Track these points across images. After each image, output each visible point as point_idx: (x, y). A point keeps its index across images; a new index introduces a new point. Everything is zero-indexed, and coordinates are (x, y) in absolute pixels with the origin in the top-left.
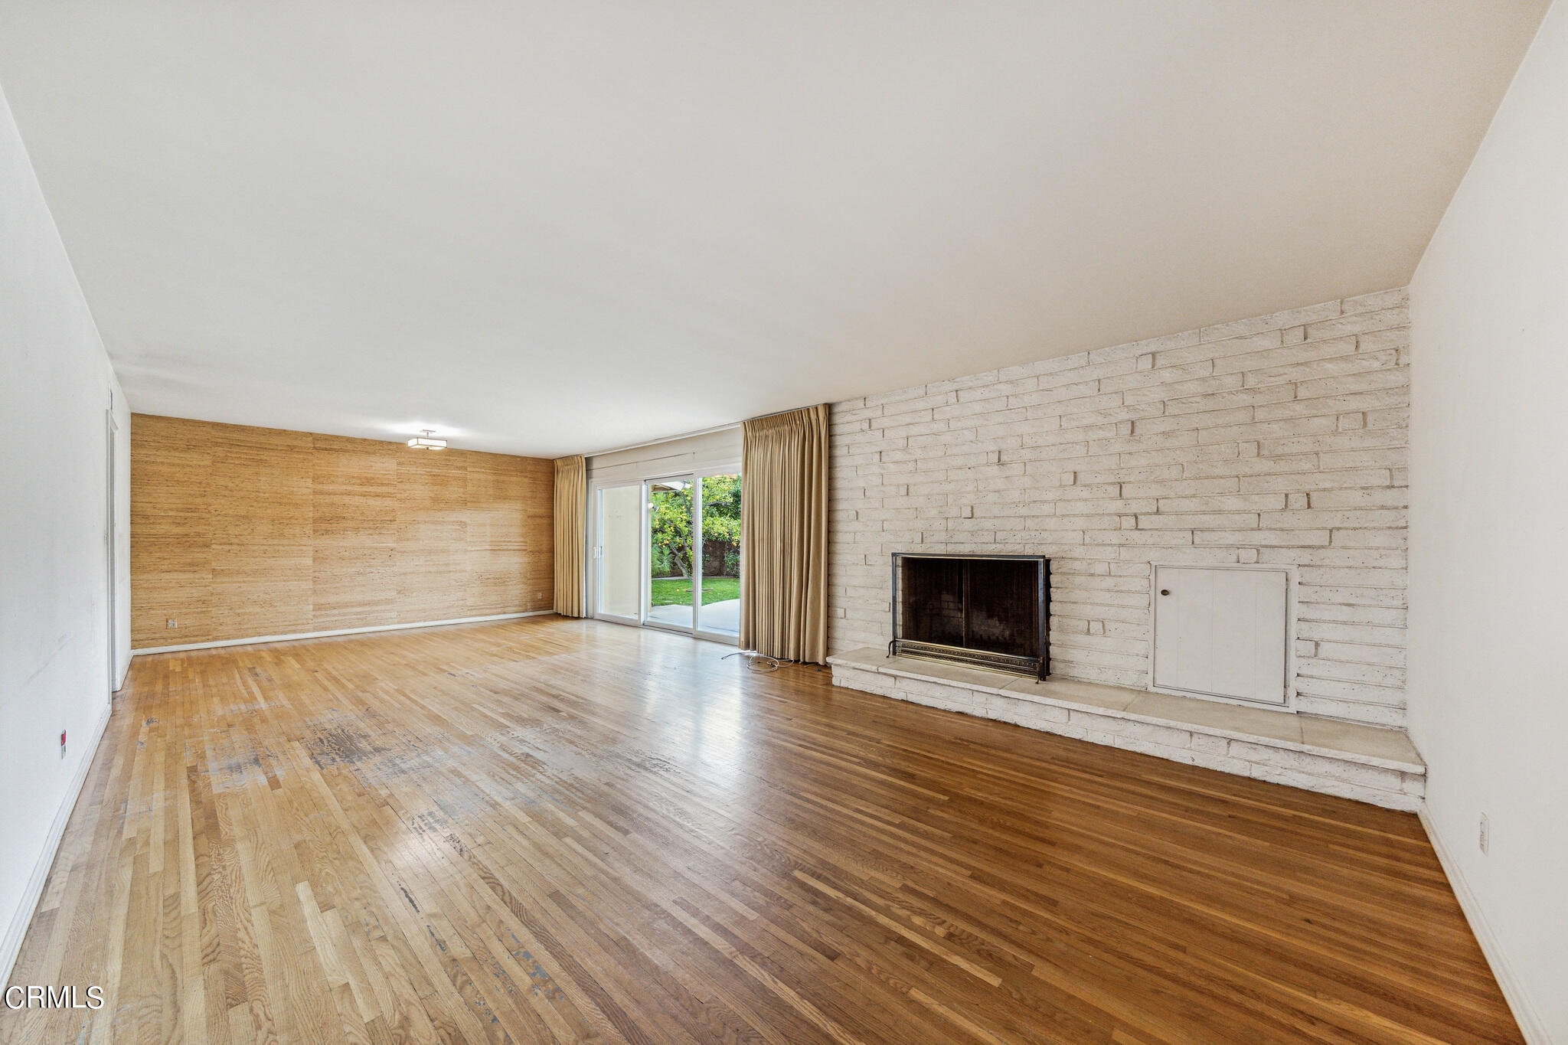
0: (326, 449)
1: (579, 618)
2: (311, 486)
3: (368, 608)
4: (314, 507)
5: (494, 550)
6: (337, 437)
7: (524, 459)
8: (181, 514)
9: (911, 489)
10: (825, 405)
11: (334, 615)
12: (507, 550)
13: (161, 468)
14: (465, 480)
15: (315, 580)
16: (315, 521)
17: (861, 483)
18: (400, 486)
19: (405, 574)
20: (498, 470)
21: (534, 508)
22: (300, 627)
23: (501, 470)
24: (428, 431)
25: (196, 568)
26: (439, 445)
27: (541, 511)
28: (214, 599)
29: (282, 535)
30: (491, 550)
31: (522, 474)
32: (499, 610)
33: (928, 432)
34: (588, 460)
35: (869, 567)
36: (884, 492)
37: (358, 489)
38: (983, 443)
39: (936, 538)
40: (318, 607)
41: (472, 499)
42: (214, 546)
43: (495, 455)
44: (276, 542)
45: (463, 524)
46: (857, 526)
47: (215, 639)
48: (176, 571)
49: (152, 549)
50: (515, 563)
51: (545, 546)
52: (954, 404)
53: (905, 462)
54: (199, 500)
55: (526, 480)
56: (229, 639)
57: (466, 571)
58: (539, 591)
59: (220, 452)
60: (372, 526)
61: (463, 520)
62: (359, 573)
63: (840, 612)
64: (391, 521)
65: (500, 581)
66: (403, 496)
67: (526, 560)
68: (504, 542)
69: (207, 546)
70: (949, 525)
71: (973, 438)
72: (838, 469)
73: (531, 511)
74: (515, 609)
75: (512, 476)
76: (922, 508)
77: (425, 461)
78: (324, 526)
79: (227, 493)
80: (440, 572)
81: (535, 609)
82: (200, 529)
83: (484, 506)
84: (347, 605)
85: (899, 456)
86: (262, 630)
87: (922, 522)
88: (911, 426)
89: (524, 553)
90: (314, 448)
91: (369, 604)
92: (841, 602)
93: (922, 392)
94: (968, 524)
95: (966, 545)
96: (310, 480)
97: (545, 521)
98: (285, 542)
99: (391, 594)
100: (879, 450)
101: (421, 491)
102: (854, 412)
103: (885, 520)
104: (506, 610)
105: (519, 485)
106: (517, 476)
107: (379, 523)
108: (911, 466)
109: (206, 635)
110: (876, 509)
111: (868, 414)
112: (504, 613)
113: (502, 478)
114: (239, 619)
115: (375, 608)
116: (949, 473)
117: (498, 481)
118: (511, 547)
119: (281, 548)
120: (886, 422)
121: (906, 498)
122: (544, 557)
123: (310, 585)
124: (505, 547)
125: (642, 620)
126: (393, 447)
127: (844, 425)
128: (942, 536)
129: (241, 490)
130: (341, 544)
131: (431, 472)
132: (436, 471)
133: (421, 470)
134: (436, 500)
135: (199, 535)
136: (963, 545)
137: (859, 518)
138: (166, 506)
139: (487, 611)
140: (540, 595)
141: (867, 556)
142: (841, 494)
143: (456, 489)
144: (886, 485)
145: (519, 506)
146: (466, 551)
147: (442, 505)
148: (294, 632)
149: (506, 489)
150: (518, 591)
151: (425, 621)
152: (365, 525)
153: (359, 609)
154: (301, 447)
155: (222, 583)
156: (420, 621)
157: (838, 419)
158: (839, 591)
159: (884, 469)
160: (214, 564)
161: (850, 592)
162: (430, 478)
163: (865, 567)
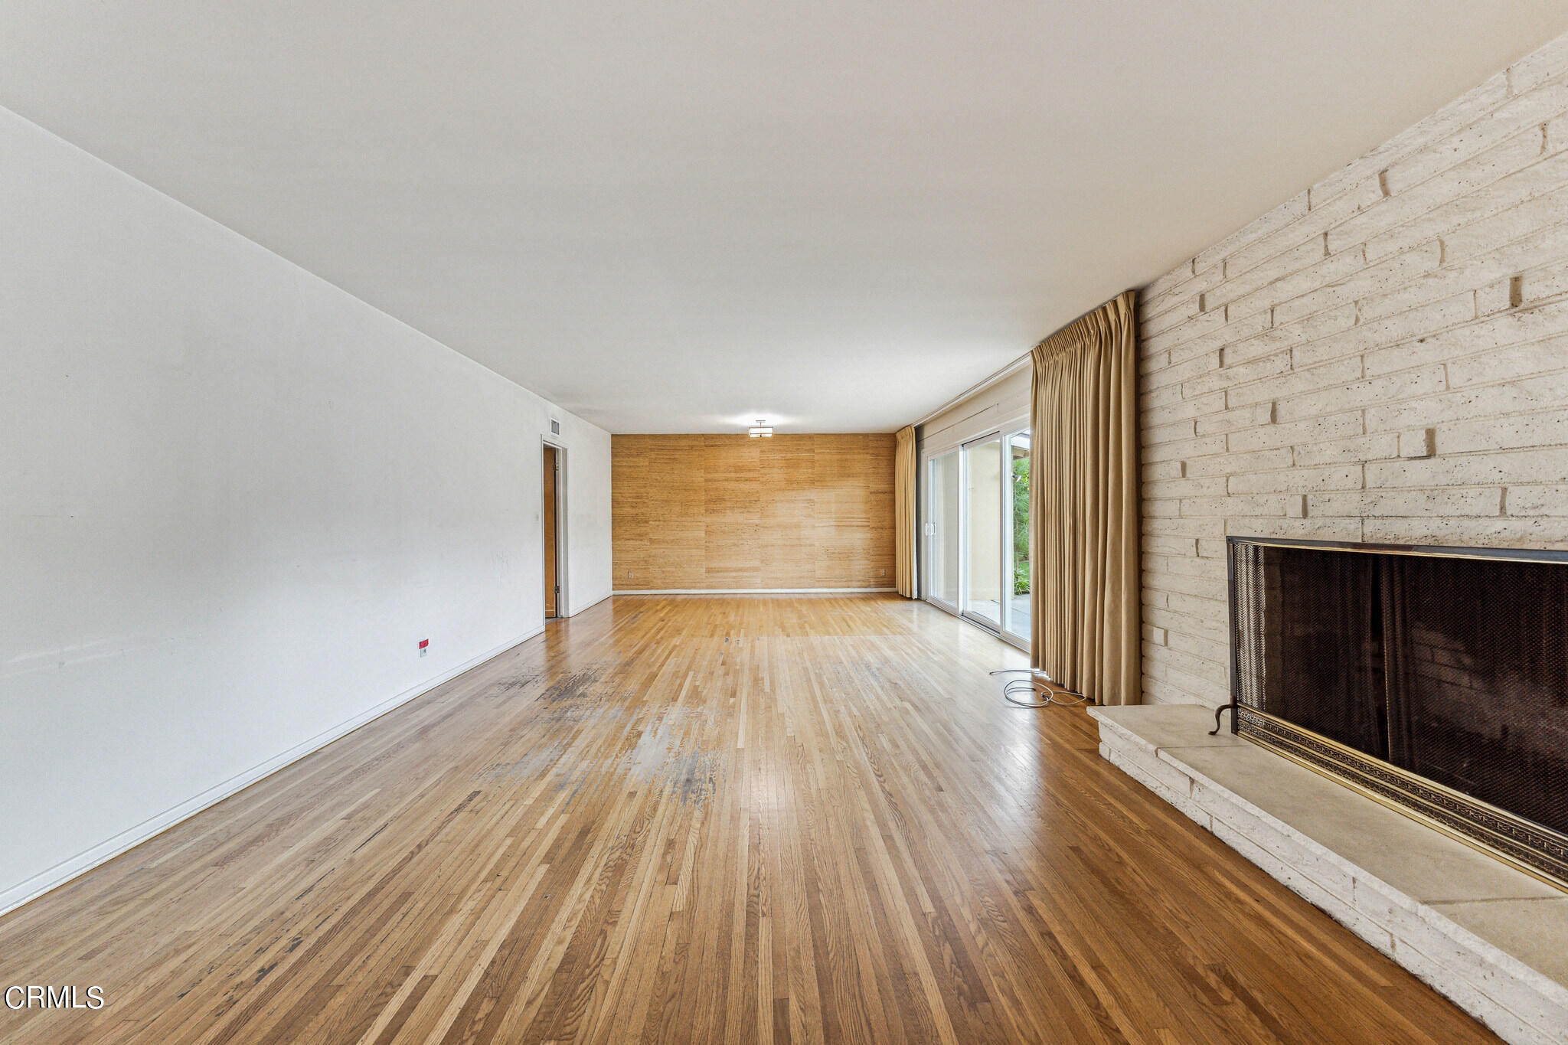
0: (712, 446)
1: (910, 599)
2: (703, 475)
3: (740, 574)
4: (706, 491)
5: (839, 526)
6: (719, 435)
7: (866, 436)
8: (634, 500)
9: (1282, 410)
10: (1127, 293)
11: (720, 578)
12: (851, 526)
13: (625, 469)
14: (813, 461)
15: (707, 548)
16: (706, 503)
17: (1190, 412)
18: (762, 471)
19: (766, 546)
20: (842, 449)
21: (876, 484)
22: (698, 585)
23: (845, 449)
24: (760, 421)
25: (641, 538)
26: (768, 433)
27: (884, 487)
28: (651, 559)
29: (687, 514)
30: (835, 526)
31: (864, 451)
32: (844, 584)
33: (1317, 285)
34: (919, 430)
35: (1203, 561)
36: (1229, 422)
37: (733, 475)
38: (1461, 270)
39: (1337, 507)
40: (709, 571)
41: (818, 479)
42: (650, 522)
43: (840, 435)
44: (684, 519)
45: (811, 501)
46: (1184, 488)
47: (652, 588)
48: (633, 539)
49: (622, 524)
50: (859, 539)
51: (887, 524)
52: (1378, 203)
53: (1267, 358)
54: (642, 490)
55: (869, 457)
56: (658, 589)
57: (813, 545)
58: (881, 567)
59: (653, 455)
60: (744, 506)
61: (812, 498)
62: (735, 545)
63: (1157, 635)
64: (756, 501)
65: (846, 555)
66: (764, 479)
67: (869, 535)
68: (848, 518)
69: (647, 522)
70: (1368, 476)
71: (1432, 264)
72: (1154, 394)
73: (873, 487)
74: (859, 584)
75: (854, 453)
76: (1305, 445)
77: (781, 447)
78: (711, 506)
79: (657, 484)
80: (793, 546)
81: (878, 585)
82: (643, 510)
83: (829, 484)
84: (726, 570)
85: (1257, 349)
86: (676, 585)
87: (1305, 472)
88: (1279, 284)
89: (869, 528)
90: (706, 446)
91: (740, 570)
92: (1160, 618)
93: (1300, 206)
94: (1422, 473)
95: (1415, 523)
96: (703, 471)
97: (887, 497)
98: (689, 519)
99: (756, 563)
100: (1218, 344)
101: (778, 474)
102: (1177, 291)
103: (1231, 475)
104: (850, 584)
105: (862, 462)
106: (859, 453)
107: (748, 503)
108: (1281, 364)
109: (647, 585)
110: (1216, 455)
111: (1200, 286)
112: (848, 587)
113: (845, 457)
114: (664, 575)
115: (745, 574)
116: (1368, 363)
117: (842, 460)
118: (854, 524)
119: (686, 524)
120: (1233, 290)
121: (1271, 429)
122: (886, 533)
123: (703, 553)
124: (848, 523)
125: (961, 610)
126: (738, 439)
127: (1161, 318)
128: (1353, 503)
129: (664, 482)
130: (723, 520)
131: (785, 457)
132: (789, 455)
133: (778, 456)
134: (789, 481)
135: (643, 514)
136: (1406, 522)
137: (1188, 475)
138: (627, 495)
139: (833, 584)
140: (882, 572)
141: (1202, 543)
142: (1159, 435)
143: (805, 470)
144: (1233, 409)
145: (861, 482)
146: (814, 527)
147: (794, 486)
148: (695, 588)
149: (849, 467)
150: (862, 566)
151: (782, 588)
152: (738, 505)
153: (734, 574)
154: (697, 446)
155: (656, 548)
156: (778, 588)
157: (1151, 311)
158: (1157, 599)
159: (1228, 378)
160: (651, 535)
161: (1175, 603)
162: (784, 461)
163: (1198, 560)
